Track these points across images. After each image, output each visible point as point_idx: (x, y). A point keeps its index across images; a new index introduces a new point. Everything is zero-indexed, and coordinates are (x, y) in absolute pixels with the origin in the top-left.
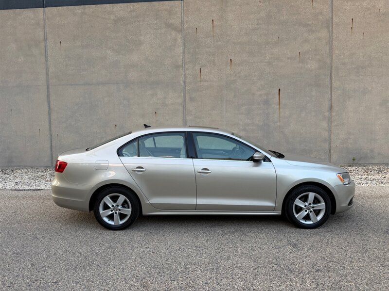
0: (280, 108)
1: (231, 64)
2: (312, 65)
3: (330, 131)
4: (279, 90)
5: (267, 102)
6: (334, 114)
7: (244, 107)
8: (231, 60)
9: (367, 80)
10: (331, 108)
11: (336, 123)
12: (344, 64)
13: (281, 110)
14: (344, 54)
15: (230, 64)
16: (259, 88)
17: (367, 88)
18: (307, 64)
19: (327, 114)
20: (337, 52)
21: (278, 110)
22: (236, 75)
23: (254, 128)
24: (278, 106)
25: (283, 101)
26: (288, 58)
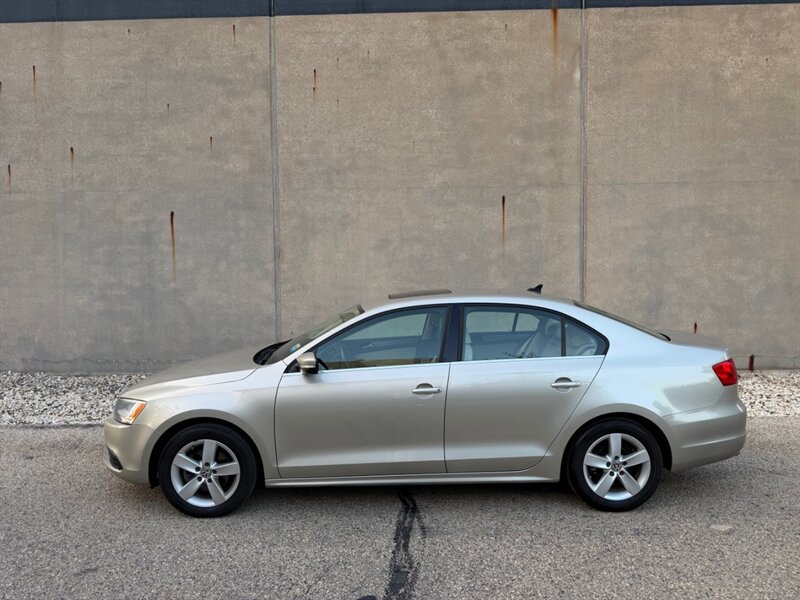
0: (174, 251)
1: (72, 158)
2: (238, 164)
3: (277, 301)
4: (172, 214)
5: (147, 240)
6: (285, 266)
7: (101, 249)
8: (72, 149)
9: (348, 197)
10: (278, 255)
11: (289, 285)
12: (301, 163)
13: (177, 257)
14: (300, 142)
15: (69, 158)
16: (131, 210)
17: (348, 215)
18: (227, 162)
19: (271, 266)
20: (286, 138)
21: (171, 256)
22: (82, 181)
23: (124, 293)
24: (171, 249)
25: (180, 237)
26: (188, 149)
